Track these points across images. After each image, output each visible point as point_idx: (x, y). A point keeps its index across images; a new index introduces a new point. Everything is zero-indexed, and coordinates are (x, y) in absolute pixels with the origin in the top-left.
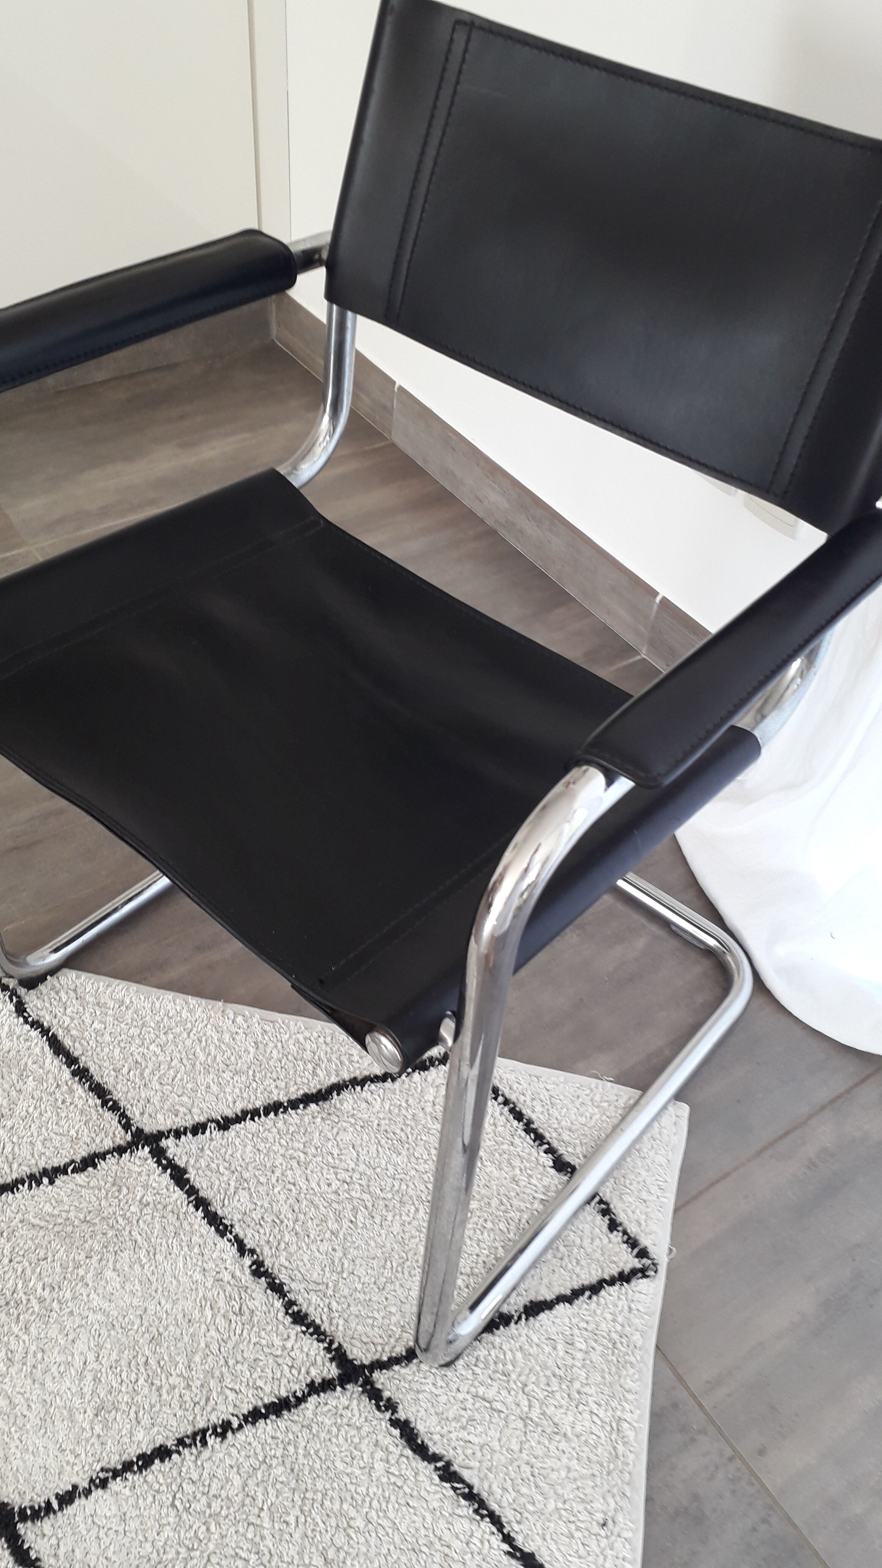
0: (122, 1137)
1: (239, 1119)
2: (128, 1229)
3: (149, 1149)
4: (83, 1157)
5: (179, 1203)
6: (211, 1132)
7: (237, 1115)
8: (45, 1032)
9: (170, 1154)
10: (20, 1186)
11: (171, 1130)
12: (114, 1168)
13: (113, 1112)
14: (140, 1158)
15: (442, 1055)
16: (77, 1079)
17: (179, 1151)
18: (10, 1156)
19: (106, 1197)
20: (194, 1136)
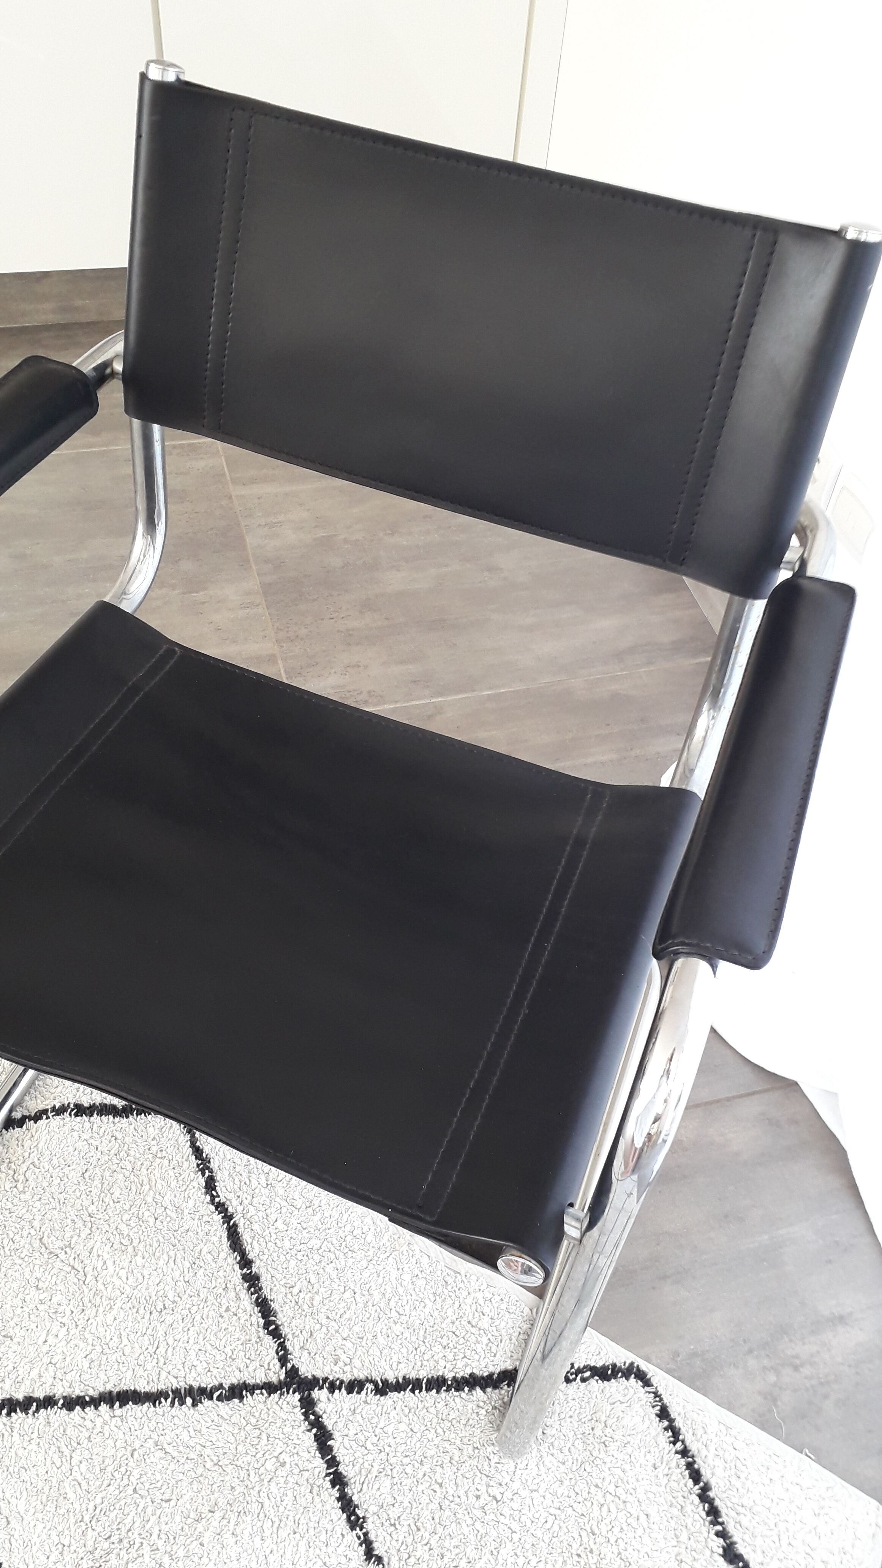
0: (277, 1374)
1: (399, 1387)
2: (257, 1489)
3: (299, 1397)
4: (231, 1384)
5: (316, 1473)
6: (367, 1394)
7: (398, 1381)
8: (228, 1218)
9: (319, 1409)
10: (163, 1400)
11: (327, 1378)
12: (261, 1406)
13: (274, 1338)
14: (288, 1403)
15: (627, 1365)
16: (246, 1285)
17: (330, 1408)
18: (162, 1361)
19: (244, 1441)
20: (348, 1393)
